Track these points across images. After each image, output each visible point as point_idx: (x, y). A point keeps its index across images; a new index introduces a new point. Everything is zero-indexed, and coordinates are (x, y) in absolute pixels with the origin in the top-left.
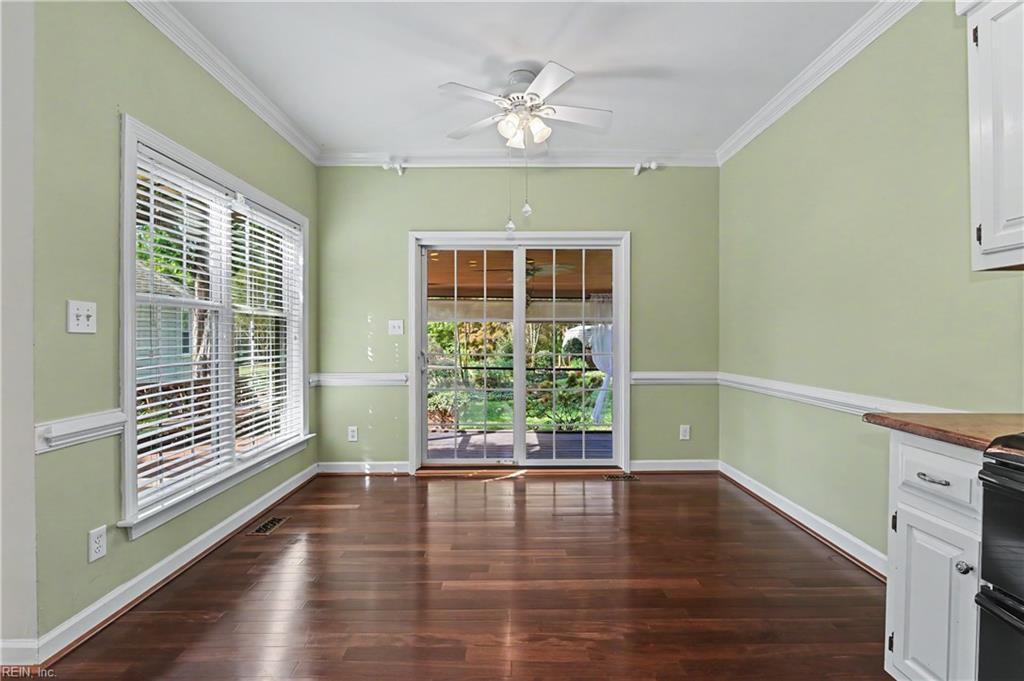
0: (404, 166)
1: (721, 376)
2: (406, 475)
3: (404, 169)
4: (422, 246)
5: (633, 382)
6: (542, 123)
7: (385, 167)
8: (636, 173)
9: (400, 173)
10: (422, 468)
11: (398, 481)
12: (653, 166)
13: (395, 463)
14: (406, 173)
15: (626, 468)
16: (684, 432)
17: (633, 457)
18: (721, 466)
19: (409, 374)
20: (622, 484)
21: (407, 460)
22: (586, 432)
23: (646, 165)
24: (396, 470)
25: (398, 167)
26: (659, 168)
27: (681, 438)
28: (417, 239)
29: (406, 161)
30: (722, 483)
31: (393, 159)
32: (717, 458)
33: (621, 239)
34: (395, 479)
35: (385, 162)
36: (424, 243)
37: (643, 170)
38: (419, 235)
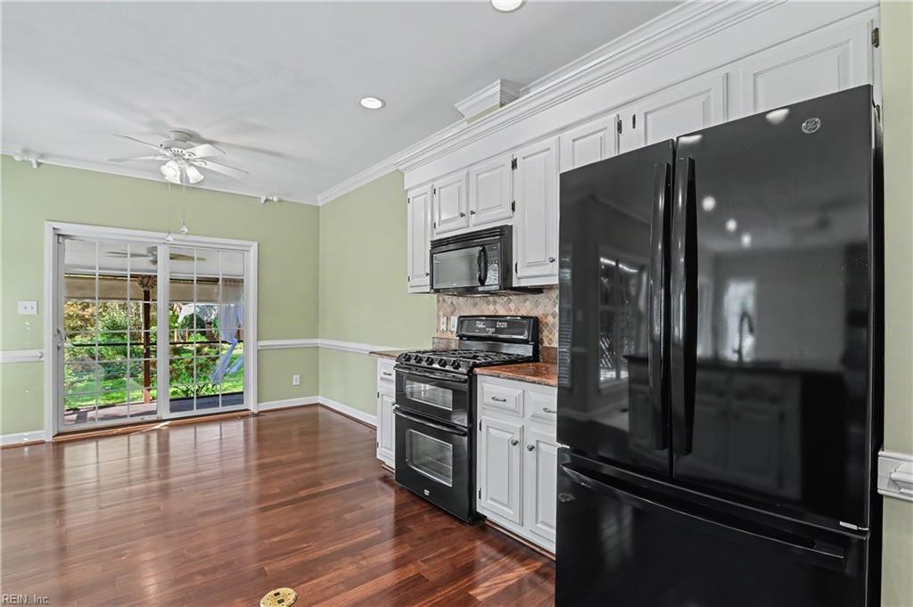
0: (40, 161)
1: (319, 341)
2: (42, 443)
3: (39, 164)
4: (59, 235)
5: (260, 348)
6: (196, 170)
7: (17, 158)
8: (263, 201)
9: (35, 166)
10: (58, 435)
11: (29, 451)
12: (275, 199)
13: (26, 434)
14: (41, 167)
15: (254, 409)
16: (296, 380)
17: (259, 401)
18: (320, 400)
19: (44, 351)
20: (252, 420)
21: (42, 429)
22: (223, 395)
23: (271, 198)
24: (26, 440)
25: (34, 161)
26: (280, 201)
27: (294, 384)
28: (54, 229)
29: (42, 156)
30: (320, 410)
31: (26, 151)
32: (318, 395)
33: (250, 246)
34: (26, 449)
35: (17, 154)
36: (61, 233)
37: (267, 200)
38: (56, 225)
